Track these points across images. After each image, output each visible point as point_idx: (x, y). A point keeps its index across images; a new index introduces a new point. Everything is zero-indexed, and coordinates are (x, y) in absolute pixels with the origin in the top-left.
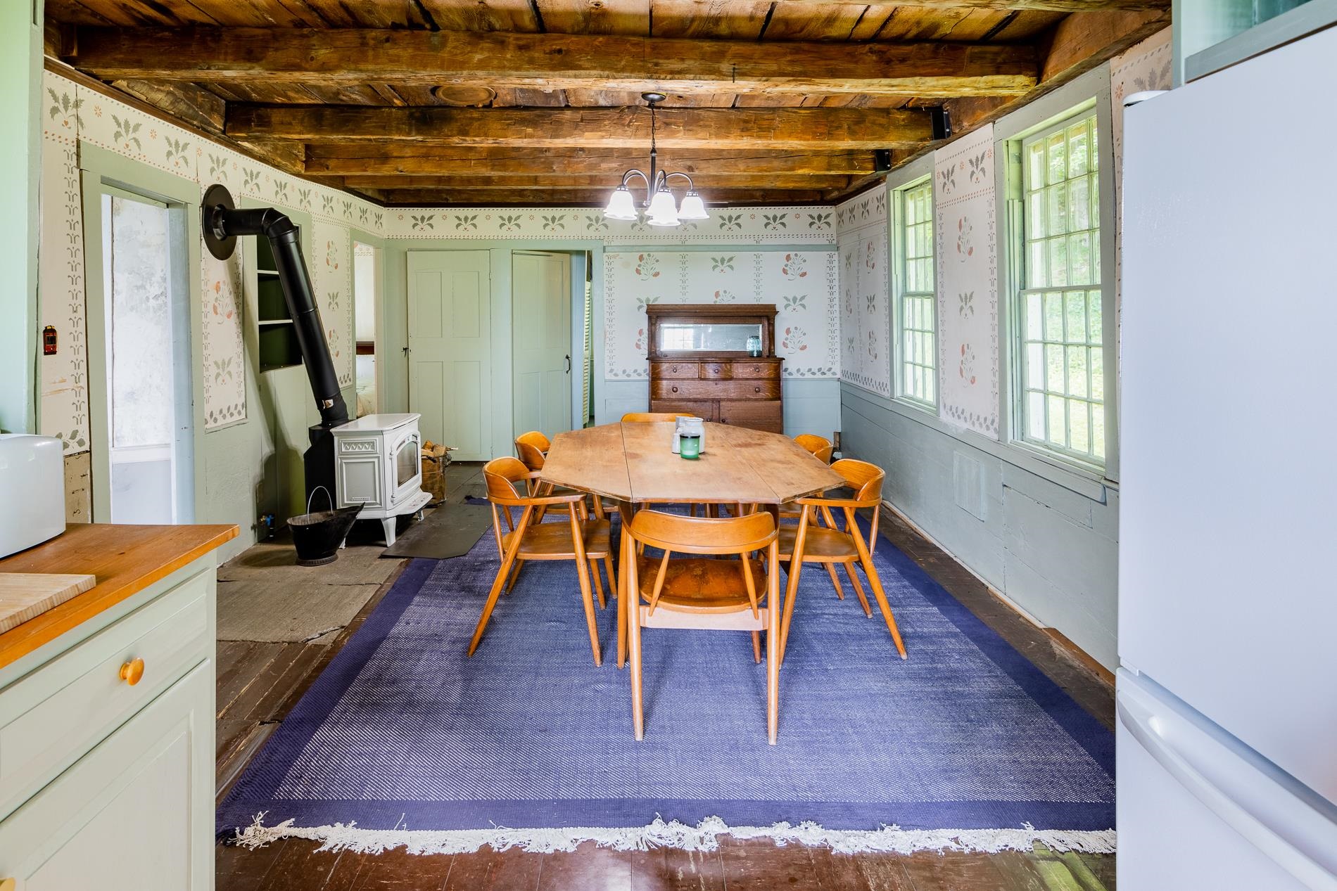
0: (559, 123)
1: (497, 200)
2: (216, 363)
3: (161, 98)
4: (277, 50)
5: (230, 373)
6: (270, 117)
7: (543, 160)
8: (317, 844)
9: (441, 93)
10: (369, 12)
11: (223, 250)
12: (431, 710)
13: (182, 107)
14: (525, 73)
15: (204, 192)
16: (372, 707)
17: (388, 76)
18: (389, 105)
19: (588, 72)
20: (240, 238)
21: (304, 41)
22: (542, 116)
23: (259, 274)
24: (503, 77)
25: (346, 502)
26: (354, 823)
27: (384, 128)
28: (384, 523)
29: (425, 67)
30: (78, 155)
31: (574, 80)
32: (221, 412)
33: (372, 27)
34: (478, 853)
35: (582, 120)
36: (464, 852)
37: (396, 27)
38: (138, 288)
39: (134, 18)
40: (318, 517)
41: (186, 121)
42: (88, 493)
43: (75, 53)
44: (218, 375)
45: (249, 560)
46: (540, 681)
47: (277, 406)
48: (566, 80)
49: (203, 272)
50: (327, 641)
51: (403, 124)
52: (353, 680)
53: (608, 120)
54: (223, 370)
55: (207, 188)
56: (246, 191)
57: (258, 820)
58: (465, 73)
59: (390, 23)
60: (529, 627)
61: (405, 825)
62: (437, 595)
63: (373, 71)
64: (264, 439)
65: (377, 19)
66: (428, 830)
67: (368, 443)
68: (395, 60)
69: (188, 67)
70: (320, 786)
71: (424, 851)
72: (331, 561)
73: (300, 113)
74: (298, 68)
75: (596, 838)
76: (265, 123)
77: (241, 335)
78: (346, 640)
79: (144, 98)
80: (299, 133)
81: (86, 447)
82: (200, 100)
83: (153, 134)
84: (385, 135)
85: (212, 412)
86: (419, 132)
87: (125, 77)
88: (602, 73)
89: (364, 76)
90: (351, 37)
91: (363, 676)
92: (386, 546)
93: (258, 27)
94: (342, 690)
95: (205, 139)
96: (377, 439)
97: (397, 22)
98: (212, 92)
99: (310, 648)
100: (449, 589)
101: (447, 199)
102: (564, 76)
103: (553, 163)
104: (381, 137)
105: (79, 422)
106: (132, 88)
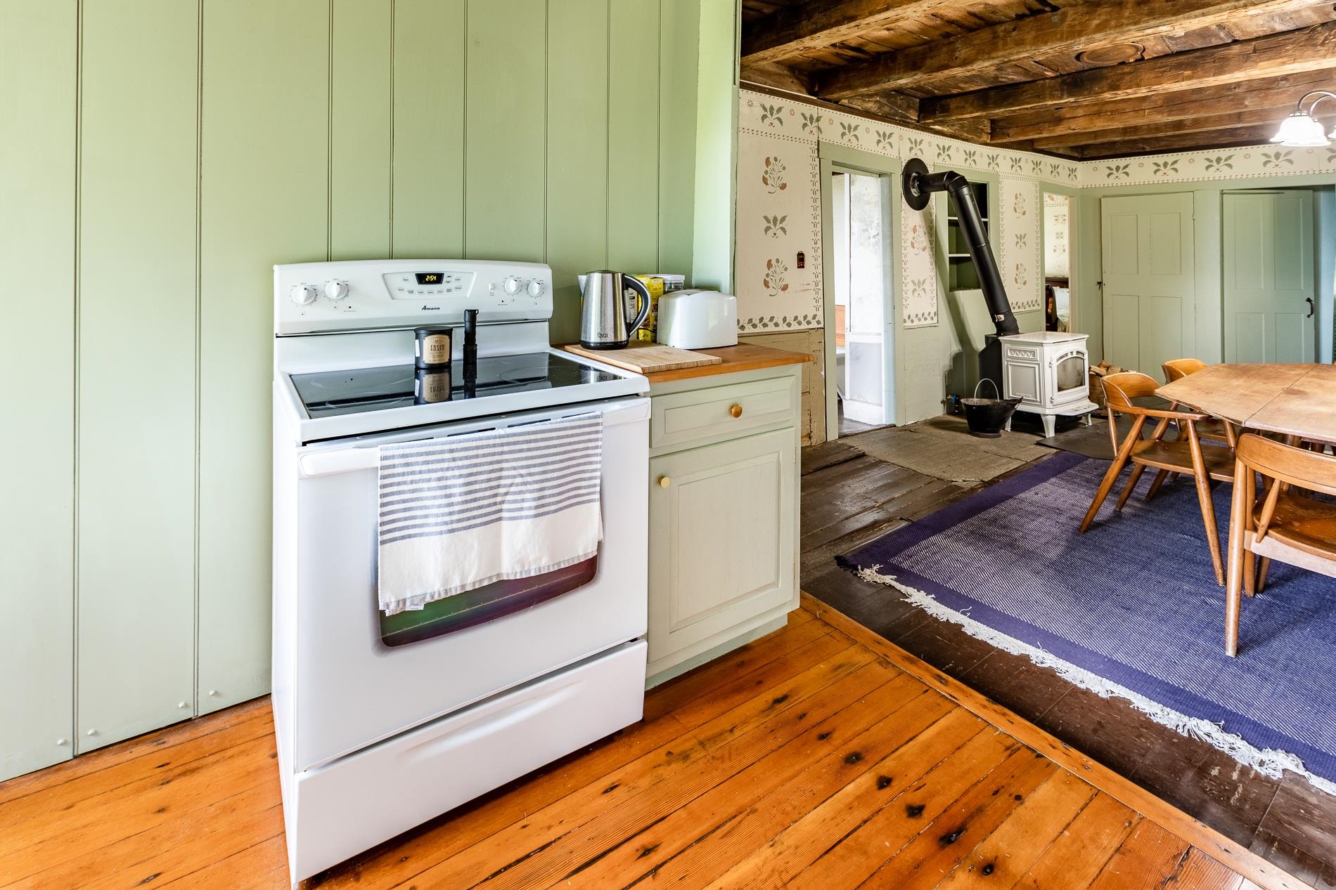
0: (1225, 59)
1: (1201, 143)
2: (913, 282)
3: (871, 106)
4: (931, 58)
5: (924, 290)
6: (949, 105)
7: (1231, 97)
8: (905, 596)
9: (1085, 59)
10: (993, 12)
11: (919, 203)
12: (1027, 556)
13: (887, 109)
14: (1144, 25)
15: (904, 164)
16: (979, 537)
17: (1016, 57)
18: (1042, 77)
19: (1218, 7)
20: (933, 195)
21: (951, 47)
22: (1203, 56)
23: (949, 220)
24: (1123, 33)
25: (1011, 395)
26: (933, 596)
27: (1038, 97)
28: (1043, 418)
29: (1045, 43)
30: (818, 150)
31: (1204, 18)
32: (917, 316)
33: (1000, 23)
34: (1017, 657)
35: (1255, 51)
36: (1006, 650)
37: (1020, 17)
38: (864, 230)
39: (845, 60)
40: (986, 402)
41: (891, 118)
42: (823, 354)
43: (816, 89)
44: (914, 290)
45: (936, 423)
46: (1145, 573)
47: (965, 320)
48: (1195, 21)
49: (903, 219)
50: (967, 486)
51: (1056, 90)
52: (974, 516)
53: (1291, 44)
54: (919, 287)
55: (906, 162)
56: (939, 161)
57: (875, 568)
58: (1083, 39)
59: (1014, 16)
60: (1157, 531)
61: (969, 614)
62: (1075, 483)
63: (1003, 56)
64: (952, 340)
65: (1002, 15)
66: (984, 624)
67: (1030, 352)
68: (1020, 43)
69: (877, 83)
70: (921, 567)
71: (974, 635)
72: (994, 437)
73: (971, 98)
74: (947, 67)
75: (1133, 700)
76: (946, 110)
77: (934, 264)
78: (980, 490)
79: (860, 108)
80: (970, 113)
81: (822, 326)
82: (899, 102)
83: (867, 130)
84: (1040, 102)
85: (909, 315)
86: (1070, 95)
87: (845, 97)
88: (1236, 4)
89: (996, 61)
90: (985, 35)
91: (982, 515)
92: (1045, 437)
93: (919, 45)
94: (962, 520)
95: (905, 129)
96: (1038, 349)
97: (1020, 13)
98: (908, 95)
99: (951, 486)
100: (1088, 481)
101: (1144, 148)
102: (1189, 18)
103: (1244, 99)
104: (1036, 105)
105: (817, 309)
106: (852, 103)
